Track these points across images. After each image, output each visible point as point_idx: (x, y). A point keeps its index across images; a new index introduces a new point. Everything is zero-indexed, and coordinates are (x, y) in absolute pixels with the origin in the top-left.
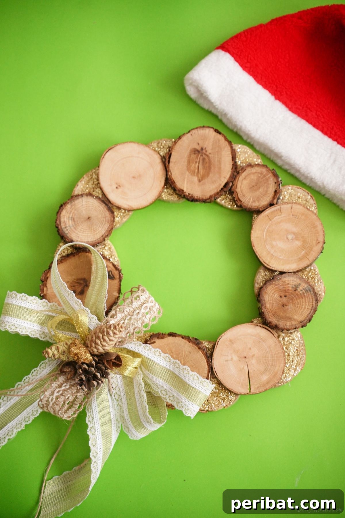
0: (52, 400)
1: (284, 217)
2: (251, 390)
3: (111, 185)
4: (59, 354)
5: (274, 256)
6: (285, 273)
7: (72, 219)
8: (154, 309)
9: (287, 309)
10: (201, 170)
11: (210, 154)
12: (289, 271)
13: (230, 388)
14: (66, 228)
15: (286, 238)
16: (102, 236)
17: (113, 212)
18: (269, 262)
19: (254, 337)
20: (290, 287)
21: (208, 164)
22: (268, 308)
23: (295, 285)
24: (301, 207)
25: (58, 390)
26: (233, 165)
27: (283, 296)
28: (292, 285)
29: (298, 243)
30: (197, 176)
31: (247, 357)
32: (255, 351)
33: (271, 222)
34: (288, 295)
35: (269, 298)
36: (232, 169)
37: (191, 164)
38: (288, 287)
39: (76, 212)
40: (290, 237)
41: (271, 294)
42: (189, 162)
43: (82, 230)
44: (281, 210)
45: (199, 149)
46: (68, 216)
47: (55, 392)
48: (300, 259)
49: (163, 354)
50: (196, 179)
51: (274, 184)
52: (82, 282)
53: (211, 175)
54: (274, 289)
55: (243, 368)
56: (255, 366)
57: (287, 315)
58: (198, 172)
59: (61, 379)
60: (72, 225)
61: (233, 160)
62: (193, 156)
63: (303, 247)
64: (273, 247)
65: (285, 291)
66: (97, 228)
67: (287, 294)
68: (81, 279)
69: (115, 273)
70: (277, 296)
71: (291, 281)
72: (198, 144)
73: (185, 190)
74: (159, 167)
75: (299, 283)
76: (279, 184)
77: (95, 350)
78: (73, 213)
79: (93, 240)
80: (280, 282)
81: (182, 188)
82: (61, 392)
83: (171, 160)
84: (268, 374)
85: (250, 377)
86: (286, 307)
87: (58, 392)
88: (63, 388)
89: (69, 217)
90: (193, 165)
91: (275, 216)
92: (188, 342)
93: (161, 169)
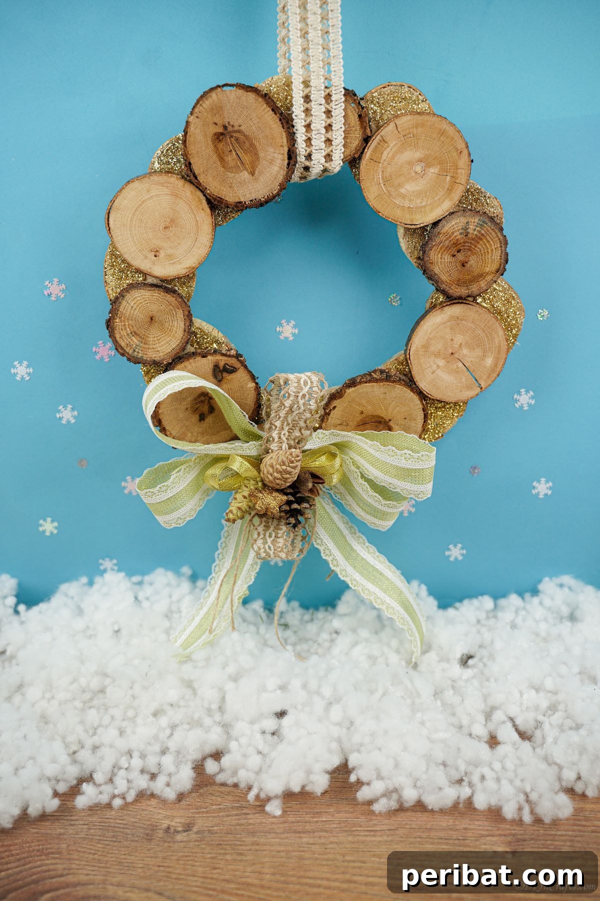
1: (394, 146)
2: (482, 385)
3: (146, 258)
5: (413, 208)
6: (440, 220)
7: (133, 333)
8: (315, 389)
9: (471, 266)
10: (246, 159)
11: (240, 126)
12: (445, 216)
13: (456, 400)
14: (134, 351)
15: (413, 174)
16: (185, 331)
17: (174, 292)
18: (412, 220)
19: (448, 324)
20: (458, 235)
21: (247, 144)
22: (446, 282)
23: (462, 229)
24: (409, 117)
26: (280, 120)
27: (456, 253)
28: (458, 230)
29: (434, 170)
30: (246, 169)
31: (454, 351)
32: (459, 339)
33: (381, 165)
34: (461, 248)
35: (439, 268)
36: (283, 127)
37: (226, 158)
38: (456, 237)
39: (130, 322)
40: (418, 168)
41: (440, 260)
42: (221, 159)
43: (156, 339)
44: (385, 139)
45: (221, 130)
46: (126, 334)
48: (450, 190)
50: (245, 175)
52: (202, 398)
53: (261, 154)
54: (439, 252)
55: (458, 368)
56: (470, 356)
57: (476, 274)
58: (242, 163)
60: (139, 341)
61: (275, 113)
62: (220, 146)
63: (443, 173)
64: (404, 197)
65: (455, 244)
66: (171, 324)
67: (459, 247)
70: (447, 258)
71: (454, 226)
72: (216, 124)
73: (242, 199)
74: (188, 191)
75: (466, 222)
76: (359, 103)
78: (128, 325)
79: (177, 344)
80: (442, 237)
81: (237, 200)
83: (196, 172)
84: (490, 354)
85: (471, 372)
86: (468, 265)
89: (128, 335)
90: (229, 158)
91: (382, 153)
93: (191, 192)
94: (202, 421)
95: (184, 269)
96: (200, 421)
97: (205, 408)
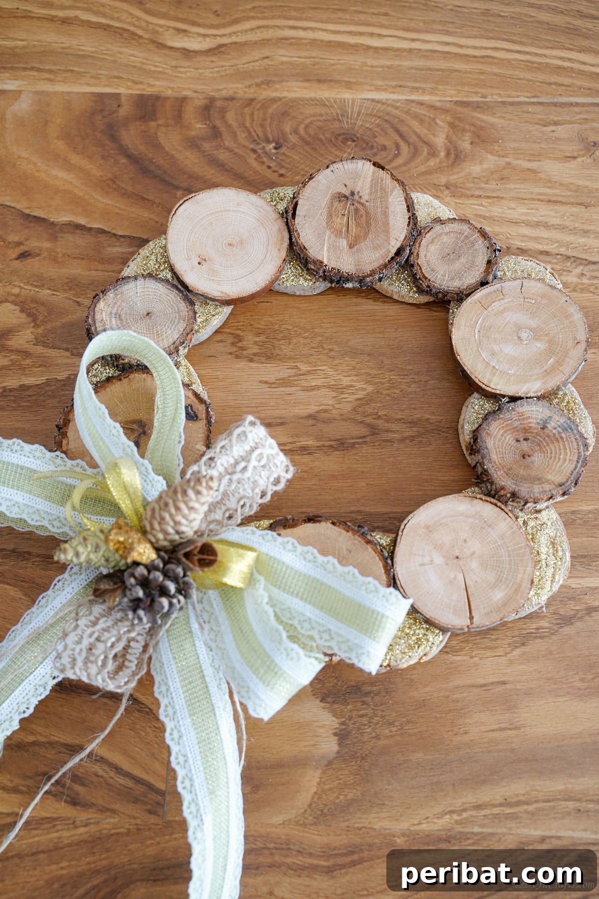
0: (80, 653)
1: (508, 302)
2: (474, 620)
3: (189, 259)
4: (86, 553)
5: (497, 370)
6: (521, 398)
7: (117, 316)
8: (276, 462)
9: (532, 462)
10: (353, 229)
11: (367, 201)
12: (529, 395)
13: (432, 616)
14: (105, 331)
15: (516, 338)
16: (174, 343)
17: (192, 304)
18: (490, 381)
19: (471, 520)
20: (533, 423)
21: (364, 219)
22: (495, 462)
23: (541, 420)
24: (539, 285)
25: (89, 631)
26: (409, 218)
27: (521, 439)
28: (536, 418)
29: (540, 346)
30: (347, 238)
31: (461, 556)
32: (475, 546)
33: (486, 312)
34: (530, 438)
35: (494, 443)
36: (408, 225)
37: (334, 218)
38: (530, 423)
39: (123, 304)
40: (524, 335)
41: (499, 436)
42: (330, 216)
44: (503, 291)
45: (347, 193)
46: (109, 311)
47: (85, 636)
48: (548, 373)
49: (300, 548)
50: (344, 243)
51: (485, 249)
52: (135, 426)
53: (371, 235)
54: (503, 427)
55: (455, 578)
56: (477, 575)
57: (533, 473)
58: (347, 231)
59: (98, 609)
60: (117, 326)
61: (409, 211)
62: (336, 204)
63: (550, 352)
64: (493, 354)
65: (526, 430)
67: (529, 435)
68: (134, 422)
69: (198, 410)
70: (509, 438)
71: (534, 412)
72: (346, 185)
73: (325, 262)
74: (276, 227)
75: (549, 415)
76: (495, 250)
77: (161, 536)
78: (119, 306)
80: (514, 415)
81: (319, 258)
82: (96, 635)
83: (297, 213)
84: (503, 587)
85: (469, 594)
86: (529, 460)
87: (91, 636)
88: (98, 627)
89: (111, 313)
90: (339, 220)
91: (493, 302)
92: (344, 532)
93: (279, 229)
95: (219, 291)
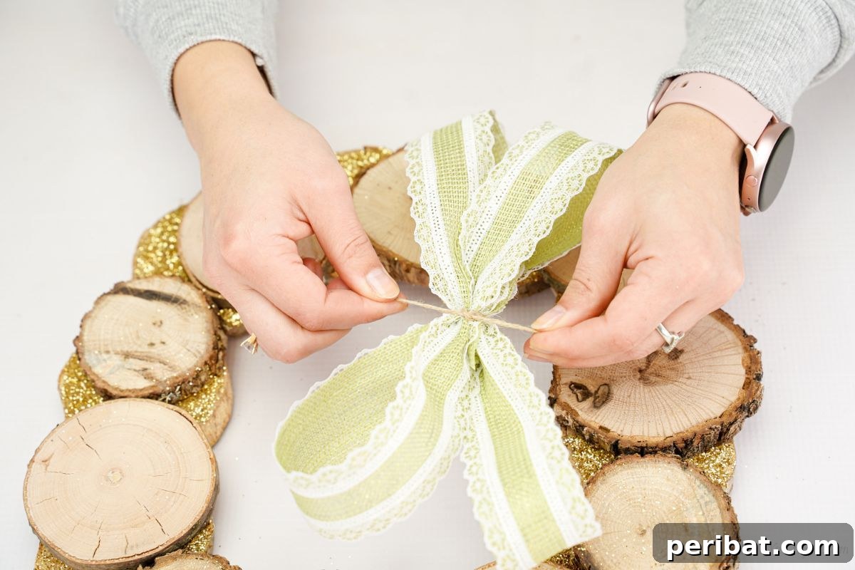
70: (173, 346)
94: (680, 348)
96: (682, 351)
97: (660, 361)
